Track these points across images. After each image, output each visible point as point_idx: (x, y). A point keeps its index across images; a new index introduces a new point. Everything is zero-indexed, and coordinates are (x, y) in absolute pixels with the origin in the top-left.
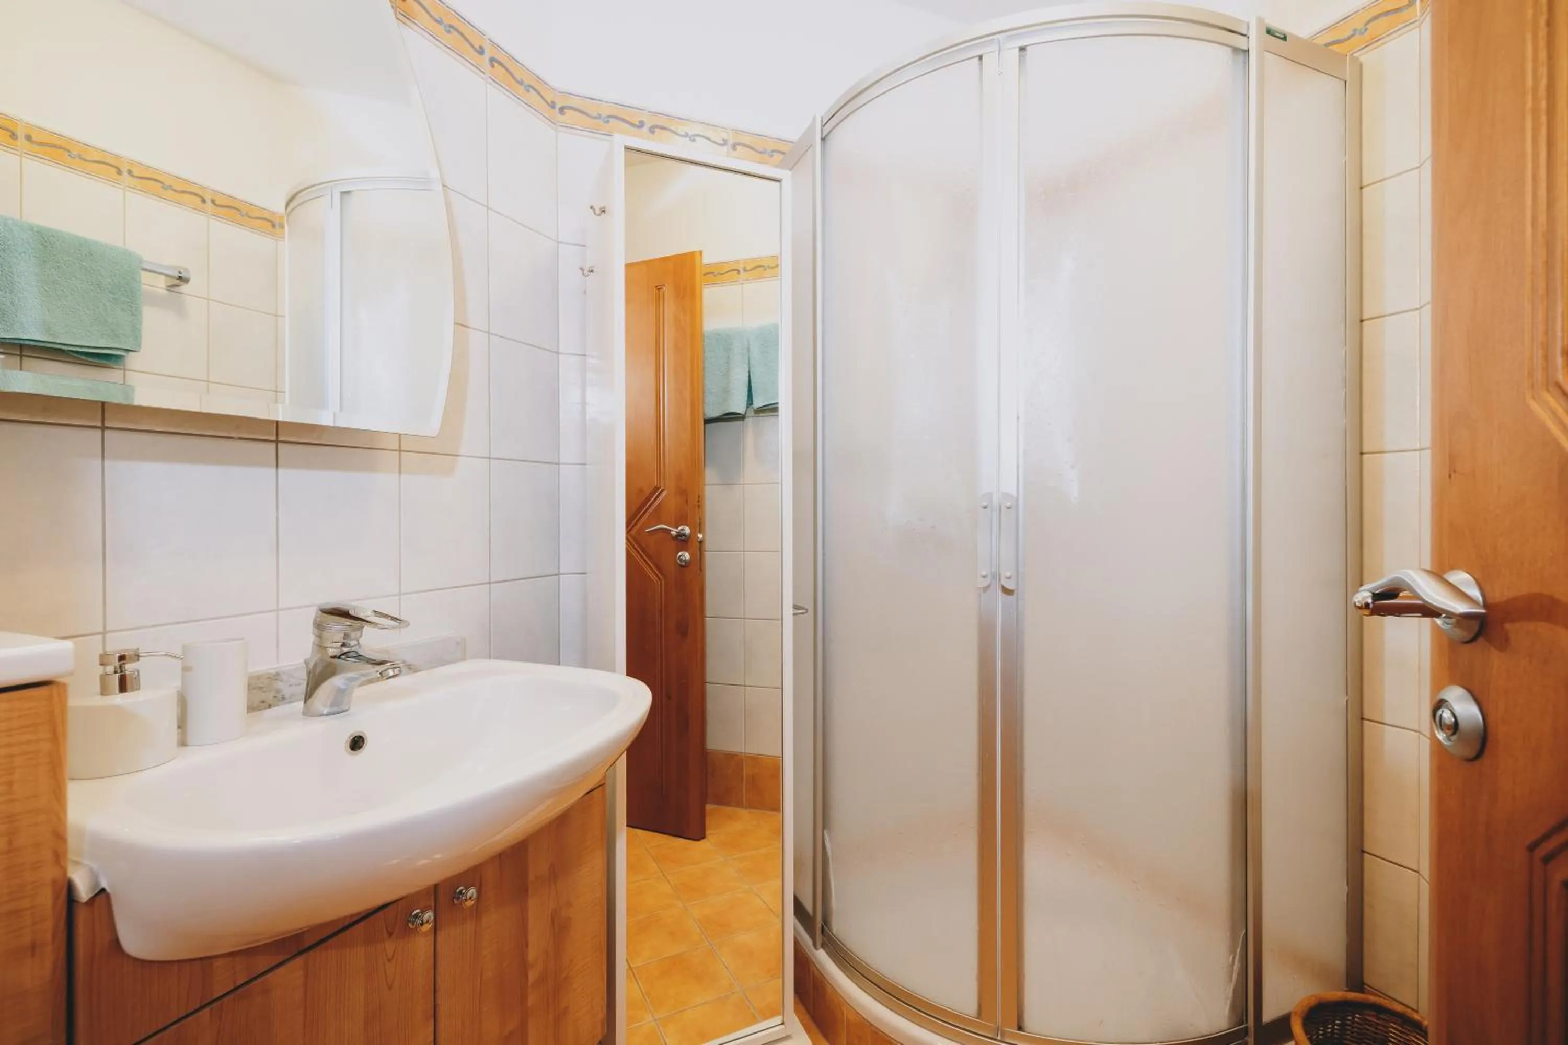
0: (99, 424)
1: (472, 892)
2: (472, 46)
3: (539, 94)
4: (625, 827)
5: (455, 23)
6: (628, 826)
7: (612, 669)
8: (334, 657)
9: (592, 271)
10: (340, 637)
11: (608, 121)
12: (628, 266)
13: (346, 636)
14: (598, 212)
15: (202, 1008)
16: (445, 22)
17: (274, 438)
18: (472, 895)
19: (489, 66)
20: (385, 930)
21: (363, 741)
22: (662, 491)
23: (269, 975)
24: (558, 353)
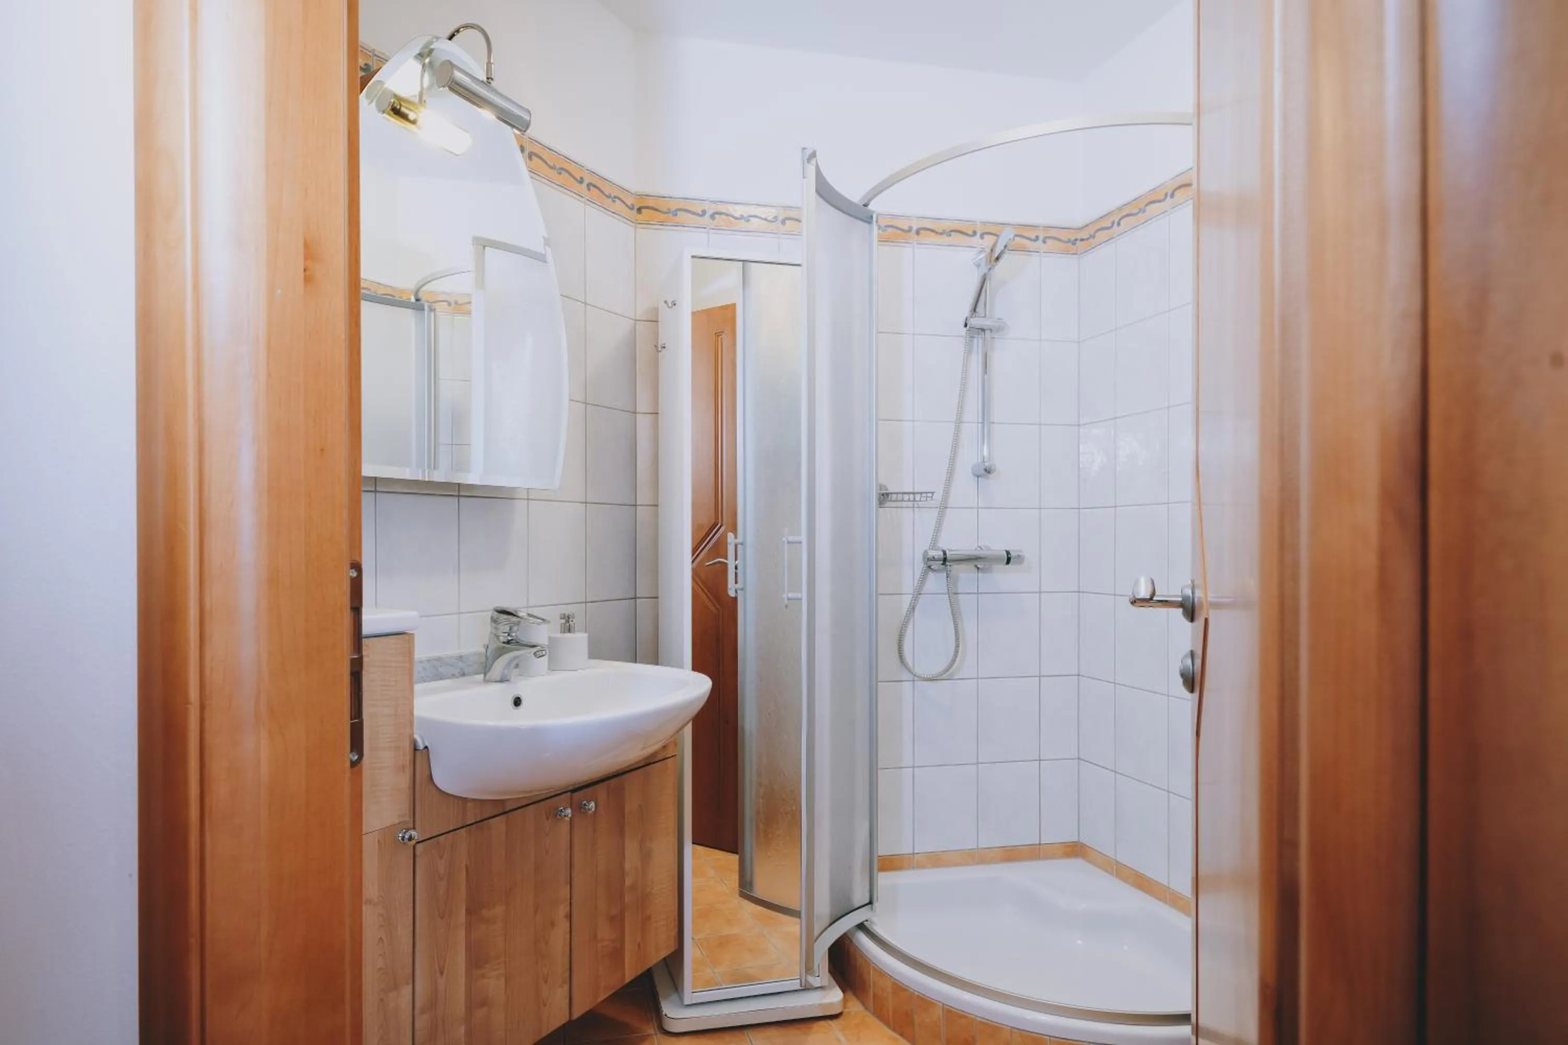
0: (373, 489)
1: (592, 804)
2: (574, 178)
3: (623, 201)
4: (691, 844)
5: (566, 166)
6: (693, 843)
7: (680, 666)
8: (504, 643)
9: (664, 347)
10: (507, 629)
11: (676, 215)
12: (693, 314)
13: (511, 629)
14: (670, 305)
15: (462, 827)
16: (558, 167)
17: (456, 494)
18: (592, 807)
19: (586, 189)
20: (545, 816)
21: (520, 701)
22: (721, 527)
23: (491, 821)
24: (635, 413)
